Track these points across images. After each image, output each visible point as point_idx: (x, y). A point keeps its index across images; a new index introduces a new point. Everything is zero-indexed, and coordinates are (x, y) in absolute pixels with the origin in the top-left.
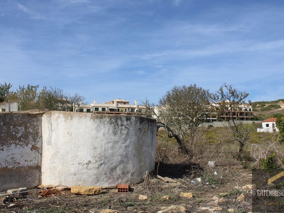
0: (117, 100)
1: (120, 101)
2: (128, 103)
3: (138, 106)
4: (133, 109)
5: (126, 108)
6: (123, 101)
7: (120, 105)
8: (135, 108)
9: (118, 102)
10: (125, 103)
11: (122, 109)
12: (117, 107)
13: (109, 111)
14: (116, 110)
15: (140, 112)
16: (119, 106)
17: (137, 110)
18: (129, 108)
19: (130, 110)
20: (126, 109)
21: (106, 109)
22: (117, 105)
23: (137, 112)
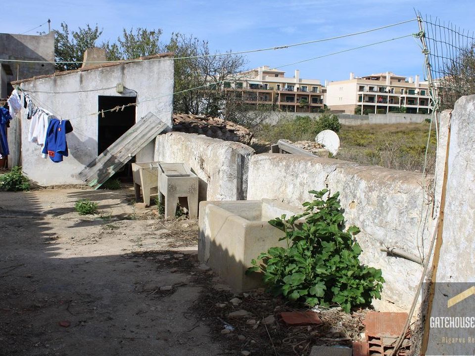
0: (264, 69)
1: (267, 70)
2: (282, 74)
3: (300, 80)
4: (291, 86)
5: (279, 83)
6: (274, 70)
7: (269, 79)
8: (295, 84)
9: (264, 73)
10: (277, 75)
11: (272, 85)
12: (263, 82)
13: (249, 88)
14: (261, 86)
15: (303, 91)
16: (266, 81)
17: (298, 88)
18: (284, 84)
19: (286, 87)
20: (279, 86)
21: (244, 85)
22: (264, 78)
23: (298, 91)
